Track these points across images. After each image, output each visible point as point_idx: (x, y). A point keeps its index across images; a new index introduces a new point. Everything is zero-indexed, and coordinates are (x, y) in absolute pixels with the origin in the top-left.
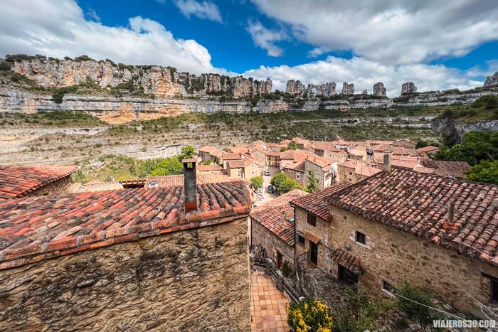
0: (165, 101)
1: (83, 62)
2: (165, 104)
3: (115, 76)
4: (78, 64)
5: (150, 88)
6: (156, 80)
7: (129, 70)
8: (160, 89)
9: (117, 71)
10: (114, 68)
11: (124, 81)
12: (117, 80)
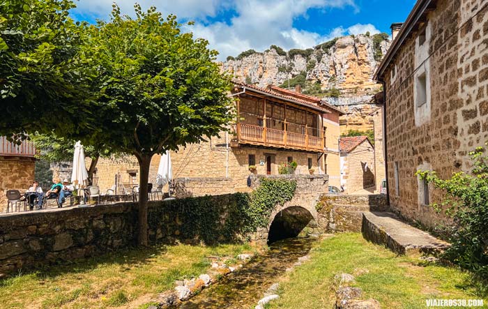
0: (358, 99)
1: (245, 59)
2: (359, 106)
3: (282, 69)
4: (239, 62)
5: (332, 79)
6: (344, 62)
7: (303, 55)
8: (350, 79)
9: (285, 62)
10: (282, 57)
11: (293, 76)
12: (284, 76)
